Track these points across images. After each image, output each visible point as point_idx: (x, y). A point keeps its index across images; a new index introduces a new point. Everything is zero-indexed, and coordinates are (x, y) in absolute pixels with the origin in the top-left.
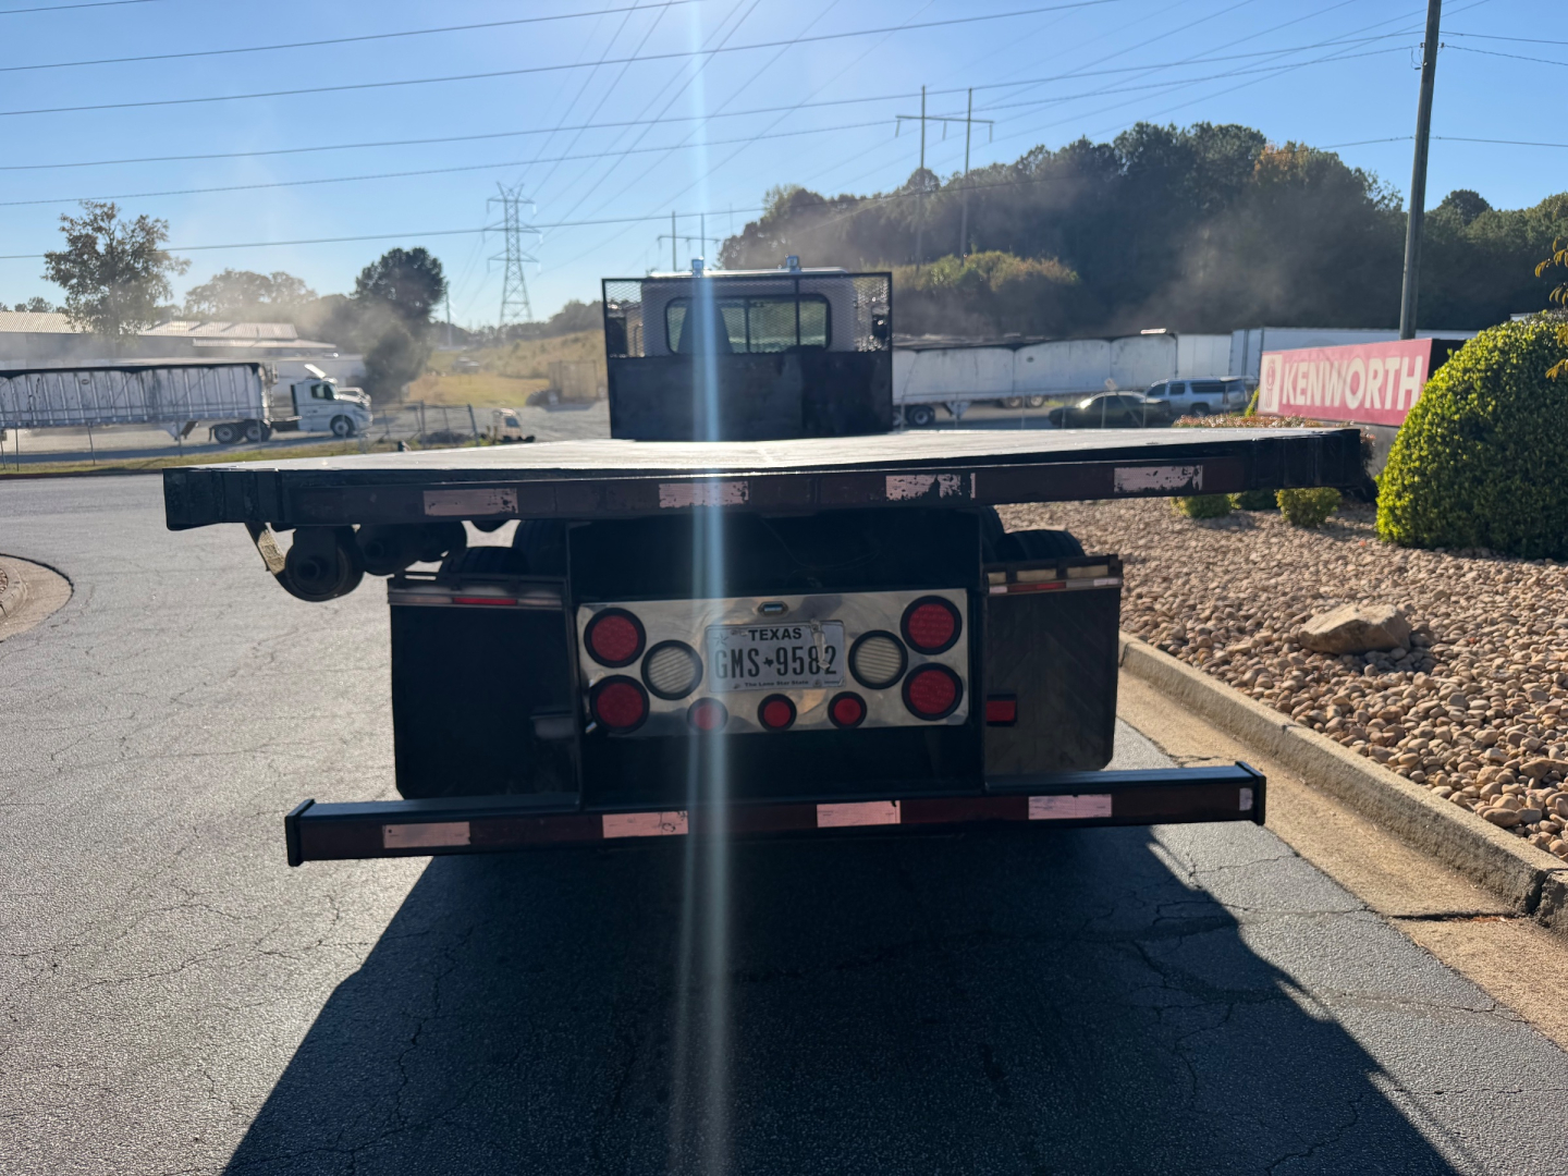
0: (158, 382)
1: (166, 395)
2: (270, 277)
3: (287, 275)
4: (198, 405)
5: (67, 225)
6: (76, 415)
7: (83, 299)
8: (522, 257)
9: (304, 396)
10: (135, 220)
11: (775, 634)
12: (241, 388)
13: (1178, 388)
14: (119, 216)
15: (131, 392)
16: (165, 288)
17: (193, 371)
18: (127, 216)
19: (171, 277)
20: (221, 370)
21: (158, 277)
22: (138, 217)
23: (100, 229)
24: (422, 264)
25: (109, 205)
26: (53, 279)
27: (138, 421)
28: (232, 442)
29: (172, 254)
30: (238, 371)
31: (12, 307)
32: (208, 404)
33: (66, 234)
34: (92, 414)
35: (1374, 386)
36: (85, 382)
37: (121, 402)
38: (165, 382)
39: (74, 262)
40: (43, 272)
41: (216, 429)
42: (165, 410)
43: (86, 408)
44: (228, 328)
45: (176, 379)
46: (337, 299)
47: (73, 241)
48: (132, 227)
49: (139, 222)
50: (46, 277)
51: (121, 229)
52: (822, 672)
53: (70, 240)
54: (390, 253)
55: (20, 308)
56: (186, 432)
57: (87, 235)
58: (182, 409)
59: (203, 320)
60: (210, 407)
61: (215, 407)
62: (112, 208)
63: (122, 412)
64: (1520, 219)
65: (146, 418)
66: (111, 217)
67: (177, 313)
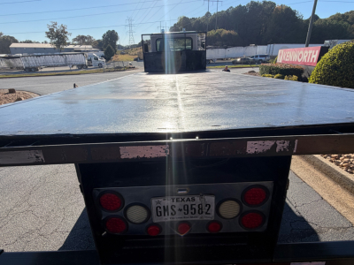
0: (66, 57)
1: (68, 60)
2: (87, 36)
3: (90, 36)
7: (53, 41)
9: (93, 60)
11: (183, 200)
12: (81, 58)
13: (257, 56)
14: (58, 24)
16: (68, 39)
19: (68, 36)
20: (77, 55)
21: (66, 36)
24: (114, 33)
26: (47, 37)
28: (81, 69)
29: (68, 32)
31: (41, 43)
32: (76, 62)
33: (48, 28)
35: (305, 57)
37: (60, 61)
39: (51, 34)
41: (78, 66)
42: (68, 63)
46: (98, 41)
48: (60, 27)
49: (61, 25)
51: (58, 27)
52: (204, 214)
54: (108, 31)
56: (72, 67)
57: (52, 28)
58: (71, 63)
59: (75, 45)
64: (326, 20)
65: (65, 64)
66: (56, 24)
67: (70, 44)
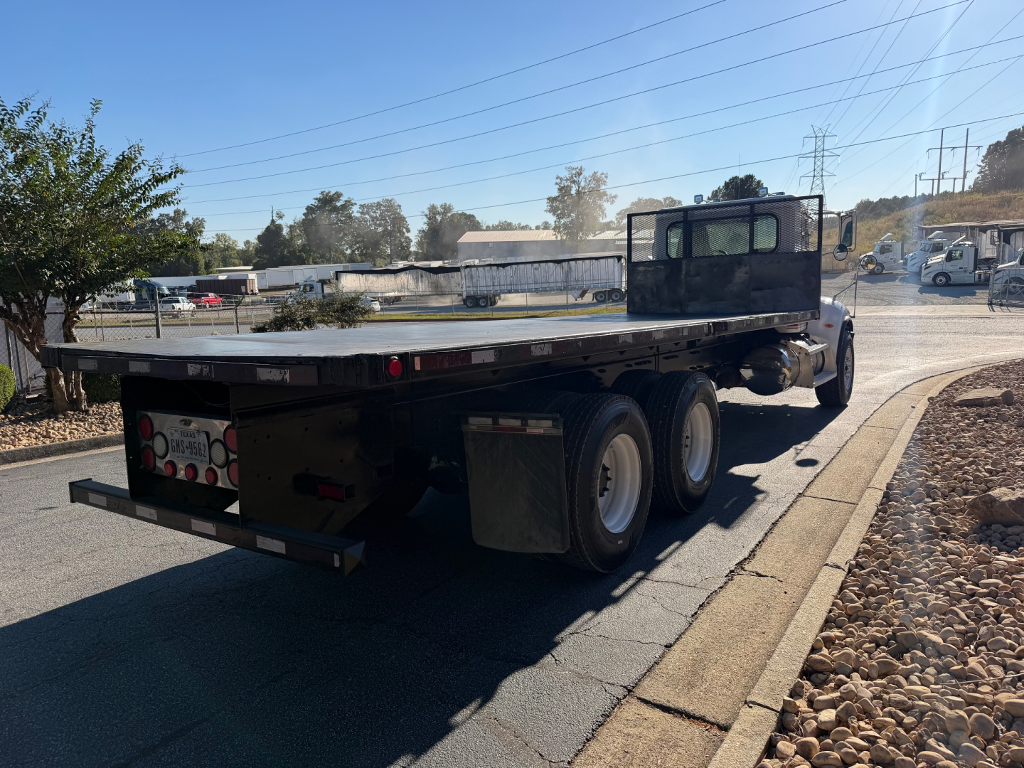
0: (570, 268)
1: (574, 275)
2: (662, 201)
3: (672, 199)
4: (589, 281)
5: (558, 181)
6: (531, 286)
7: (562, 221)
8: (824, 173)
10: (591, 175)
12: (611, 272)
14: (584, 173)
15: (556, 273)
16: (603, 212)
17: (587, 262)
18: (587, 173)
19: (606, 205)
20: (601, 260)
21: (600, 207)
22: (593, 173)
23: (574, 182)
24: (751, 185)
25: (579, 168)
26: (550, 212)
27: (560, 290)
28: (603, 302)
29: (609, 192)
30: (611, 260)
31: (534, 228)
32: (593, 280)
33: (558, 186)
34: (537, 286)
36: (536, 269)
37: (552, 280)
38: (573, 268)
39: (560, 201)
40: (545, 208)
41: (595, 295)
42: (572, 283)
43: (536, 283)
44: (619, 233)
45: (579, 266)
47: (560, 190)
48: (590, 179)
49: (593, 175)
50: (546, 211)
51: (584, 181)
53: (559, 189)
54: (730, 180)
55: (537, 228)
56: (582, 295)
57: (568, 186)
58: (580, 283)
60: (595, 282)
61: (597, 282)
62: (581, 169)
63: (552, 285)
65: (562, 288)
66: (580, 174)
67: (613, 226)
